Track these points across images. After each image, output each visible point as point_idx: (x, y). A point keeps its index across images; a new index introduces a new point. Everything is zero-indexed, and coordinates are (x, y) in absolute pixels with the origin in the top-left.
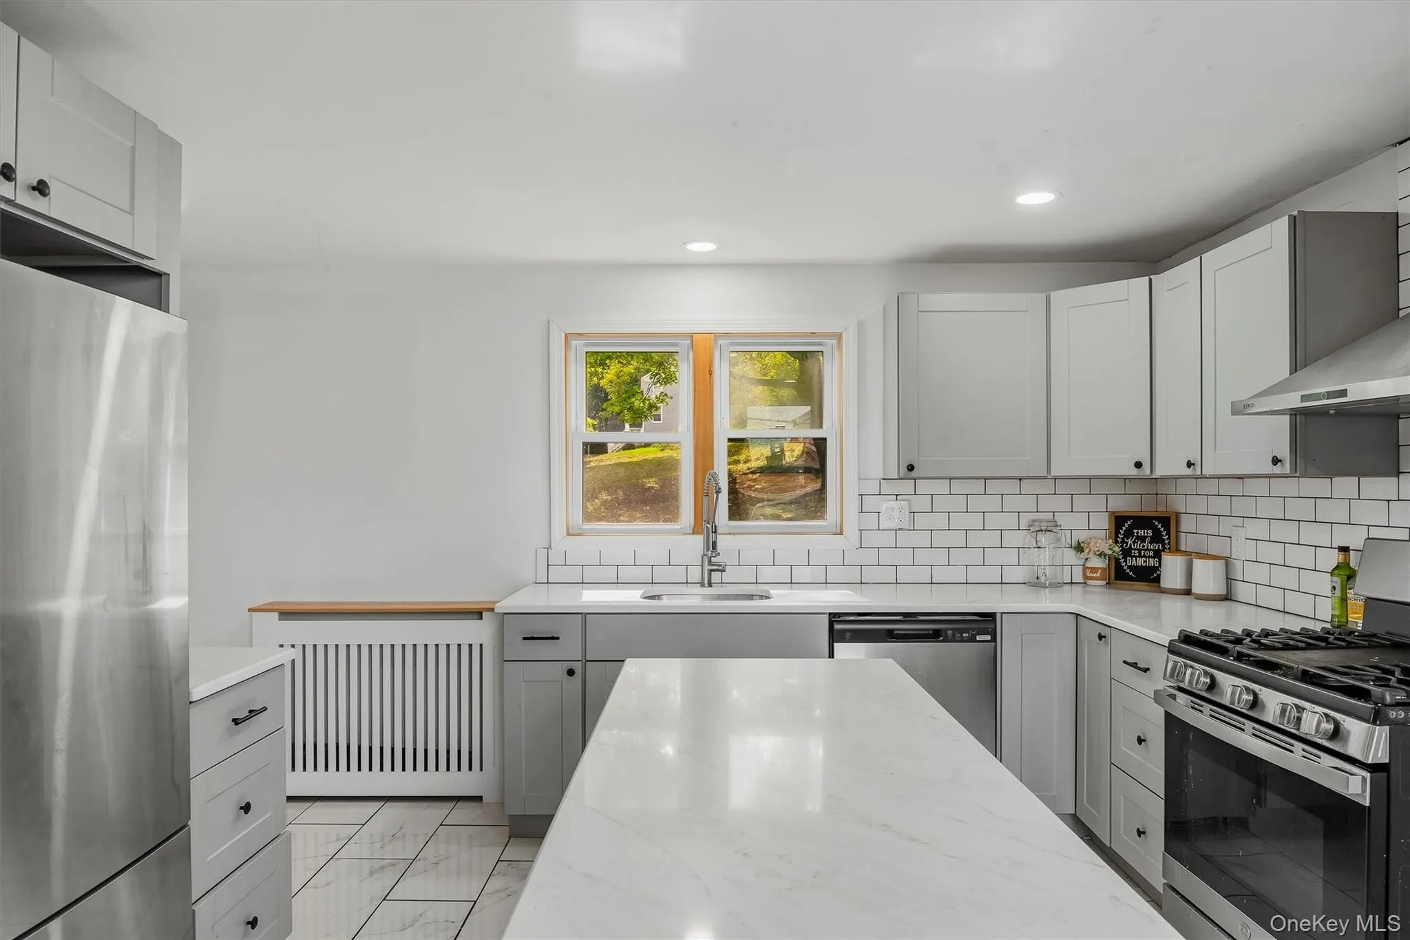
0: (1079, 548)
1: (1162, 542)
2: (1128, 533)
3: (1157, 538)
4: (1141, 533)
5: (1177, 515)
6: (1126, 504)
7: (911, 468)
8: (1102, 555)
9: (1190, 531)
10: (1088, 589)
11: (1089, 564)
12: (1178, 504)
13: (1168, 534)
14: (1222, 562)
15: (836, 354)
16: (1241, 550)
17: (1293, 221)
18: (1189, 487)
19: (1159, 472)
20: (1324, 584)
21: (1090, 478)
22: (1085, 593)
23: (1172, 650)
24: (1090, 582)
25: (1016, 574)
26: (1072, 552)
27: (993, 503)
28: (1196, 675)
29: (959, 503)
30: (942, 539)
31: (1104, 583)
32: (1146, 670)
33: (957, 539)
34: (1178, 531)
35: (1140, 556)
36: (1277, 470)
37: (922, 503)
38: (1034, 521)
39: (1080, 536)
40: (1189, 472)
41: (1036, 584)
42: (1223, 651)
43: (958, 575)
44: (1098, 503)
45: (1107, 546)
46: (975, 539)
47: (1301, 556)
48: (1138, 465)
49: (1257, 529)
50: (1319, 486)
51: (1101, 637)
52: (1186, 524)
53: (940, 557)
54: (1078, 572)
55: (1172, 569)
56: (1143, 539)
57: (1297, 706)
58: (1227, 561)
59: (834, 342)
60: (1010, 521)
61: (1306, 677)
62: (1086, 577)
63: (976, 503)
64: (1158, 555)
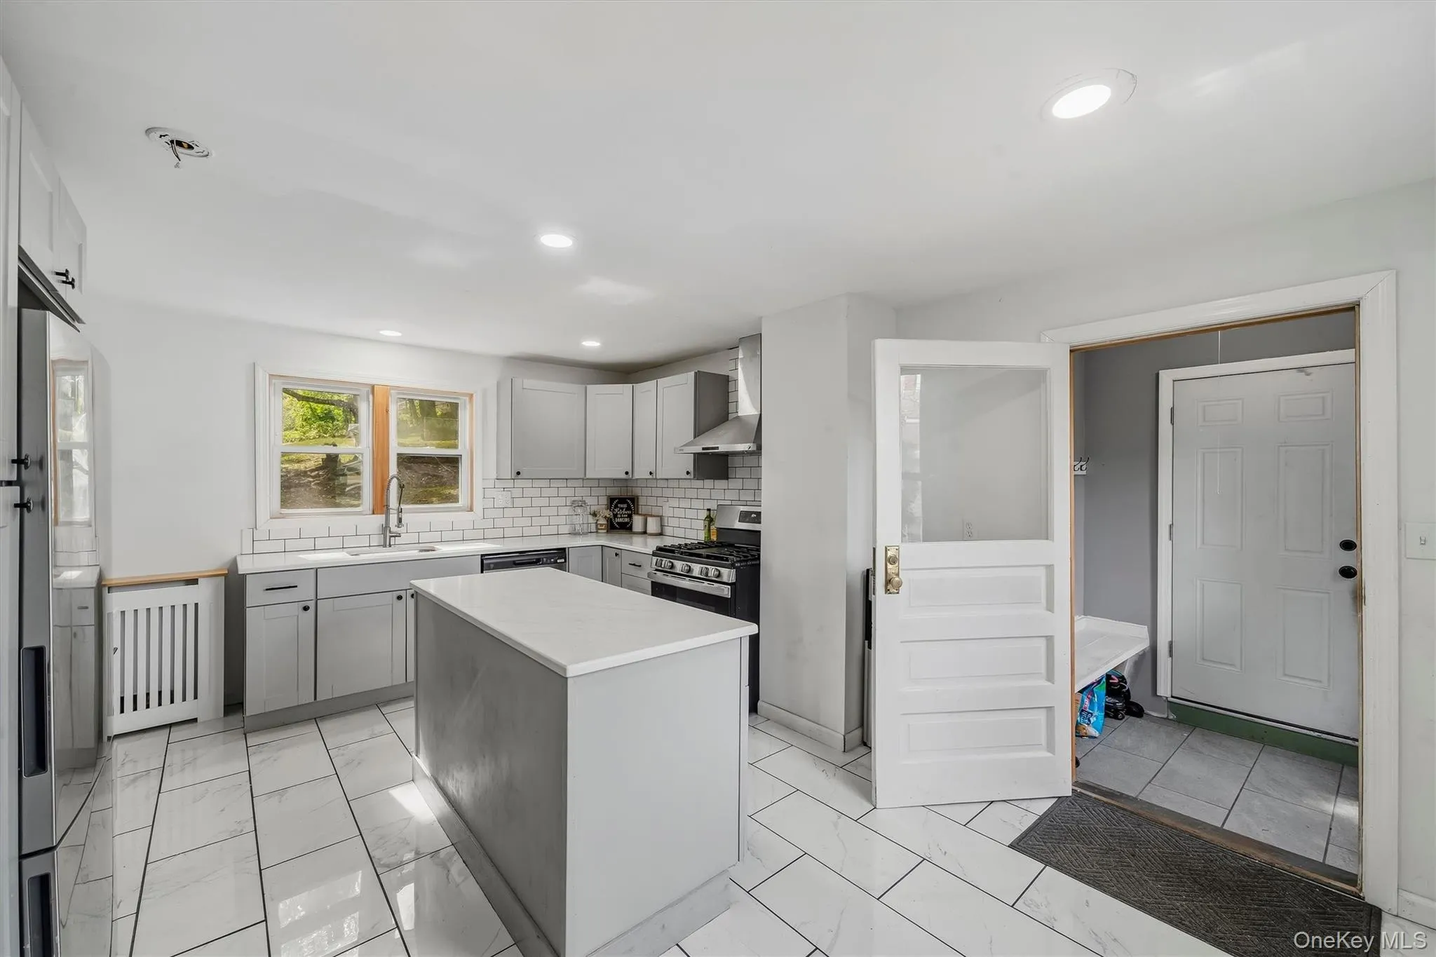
0: (594, 515)
1: (631, 510)
2: (616, 506)
3: (628, 508)
4: (622, 506)
5: (638, 497)
6: (614, 492)
7: (518, 473)
8: (606, 517)
9: (645, 504)
10: (599, 534)
11: (598, 522)
12: (638, 492)
13: (634, 506)
14: (659, 518)
15: (468, 406)
16: (667, 512)
17: (696, 373)
18: (653, 484)
19: (636, 476)
20: (700, 524)
21: (599, 479)
22: (597, 536)
23: (654, 554)
24: (600, 531)
25: (565, 529)
26: (590, 517)
27: (553, 492)
28: (666, 562)
29: (536, 492)
30: (527, 512)
31: (605, 531)
32: (640, 566)
33: (536, 512)
34: (638, 505)
35: (621, 517)
36: (688, 477)
37: (517, 493)
38: (574, 501)
39: (594, 508)
40: (651, 477)
41: (574, 533)
42: (673, 552)
43: (536, 531)
44: (602, 492)
45: (608, 513)
46: (545, 511)
47: (690, 514)
48: (627, 473)
49: (674, 503)
50: (699, 483)
51: (616, 555)
52: (642, 501)
53: (527, 522)
54: (593, 527)
55: (637, 522)
56: (622, 509)
57: (706, 568)
58: (661, 517)
59: (467, 399)
60: (562, 501)
61: (708, 557)
62: (597, 529)
63: (547, 492)
64: (630, 516)
